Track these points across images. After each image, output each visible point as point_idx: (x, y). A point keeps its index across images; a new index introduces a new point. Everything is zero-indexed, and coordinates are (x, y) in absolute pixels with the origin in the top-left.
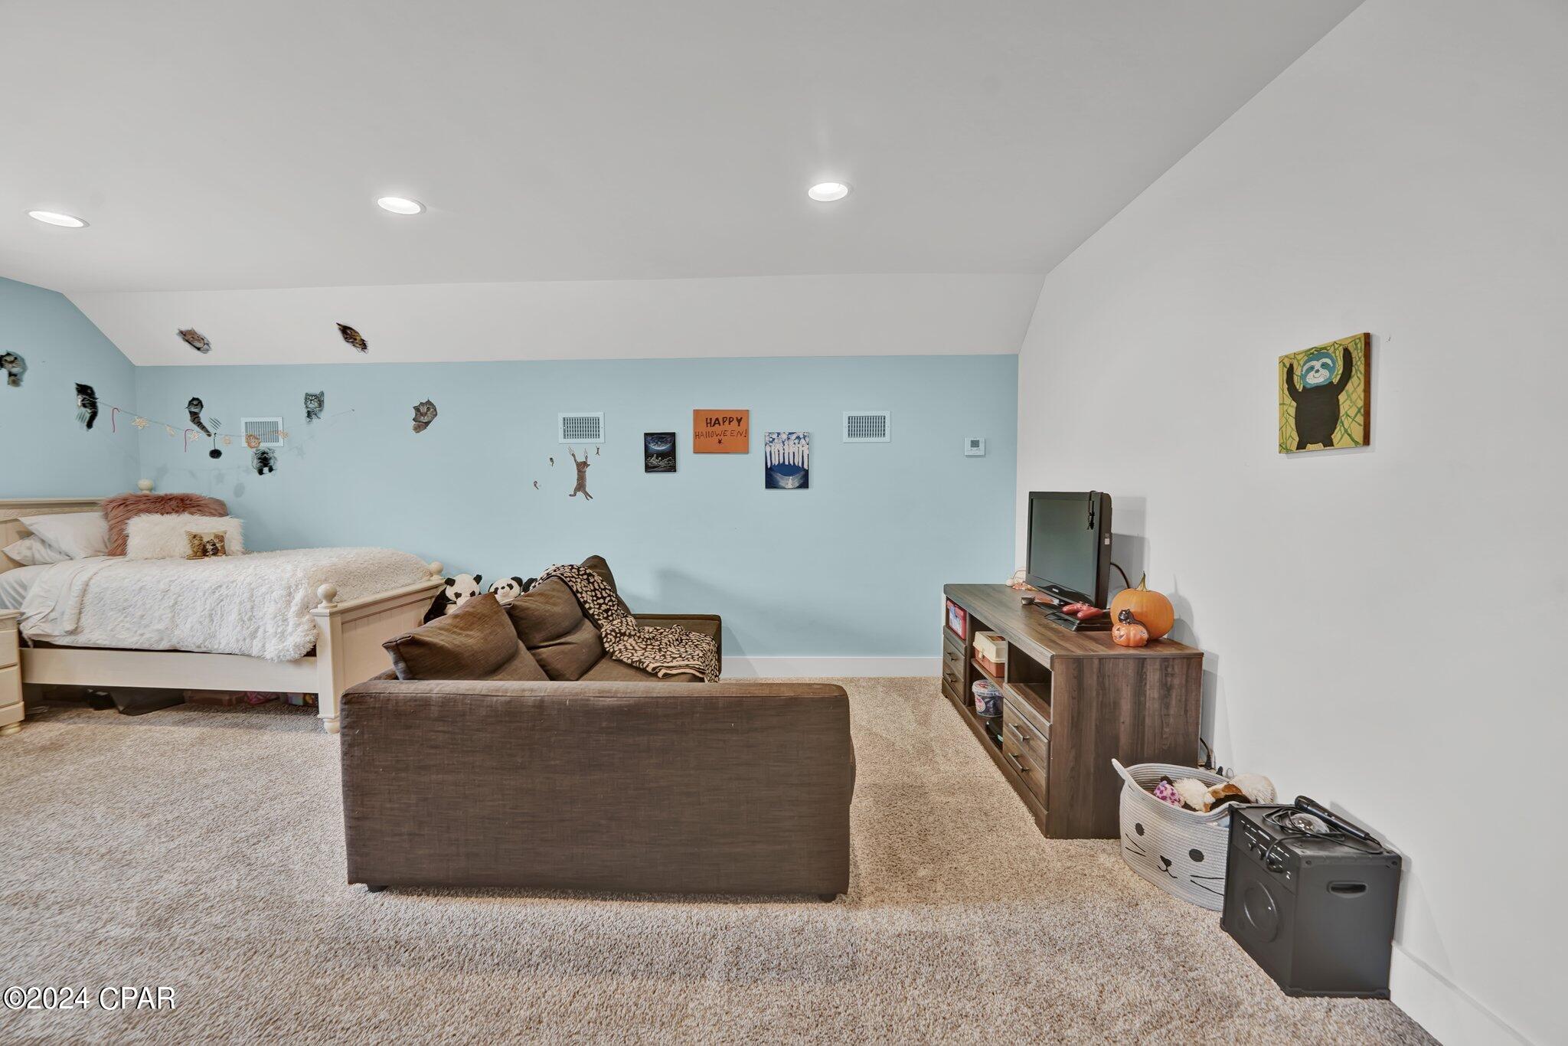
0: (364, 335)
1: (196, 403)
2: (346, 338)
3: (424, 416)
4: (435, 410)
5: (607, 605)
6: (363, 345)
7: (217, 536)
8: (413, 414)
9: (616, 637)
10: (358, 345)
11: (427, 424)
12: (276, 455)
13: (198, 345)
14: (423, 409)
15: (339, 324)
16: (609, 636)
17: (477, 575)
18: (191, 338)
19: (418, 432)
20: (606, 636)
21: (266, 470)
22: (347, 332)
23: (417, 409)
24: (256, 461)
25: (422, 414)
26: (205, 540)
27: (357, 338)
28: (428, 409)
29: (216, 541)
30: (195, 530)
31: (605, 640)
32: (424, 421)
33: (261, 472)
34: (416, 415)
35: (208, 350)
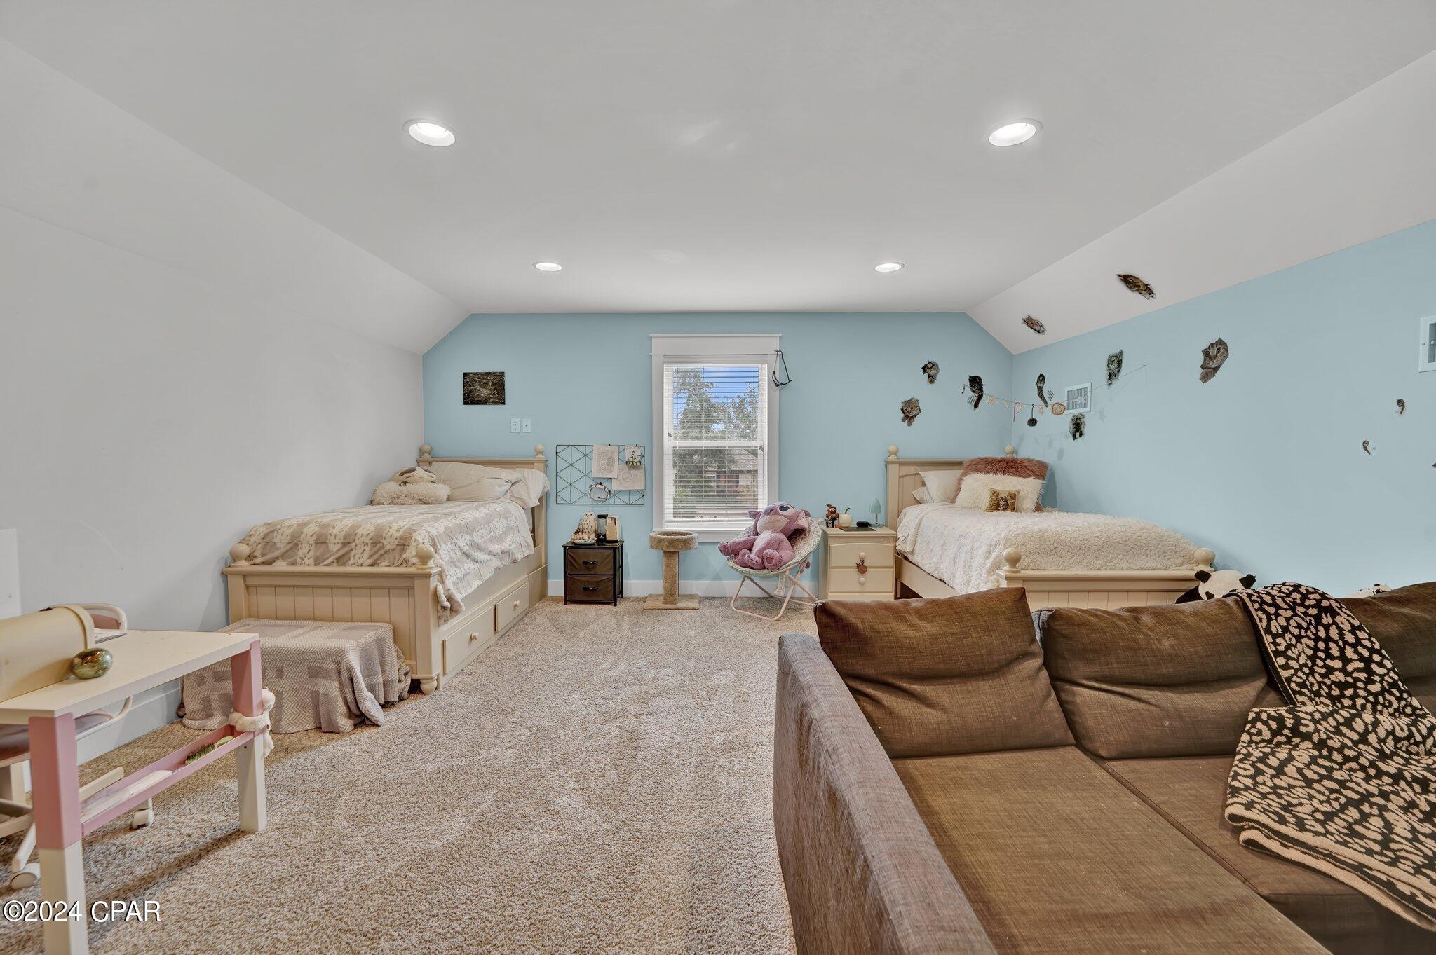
0: (1145, 278)
1: (1041, 378)
2: (1130, 288)
3: (1214, 357)
4: (1227, 350)
5: (1347, 674)
6: (1148, 291)
7: (1010, 494)
8: (1200, 358)
9: (1275, 733)
10: (1143, 292)
11: (1216, 369)
12: (1085, 420)
13: (1038, 328)
14: (1213, 352)
15: (1119, 275)
16: (1259, 725)
17: (1249, 576)
18: (1031, 323)
19: (1205, 381)
20: (1253, 722)
21: (1078, 434)
22: (1129, 281)
23: (1206, 353)
24: (1072, 427)
25: (1211, 358)
26: (1001, 496)
27: (1140, 284)
28: (1219, 350)
29: (1009, 498)
30: (998, 487)
31: (1248, 727)
32: (1213, 366)
33: (1074, 437)
34: (1205, 360)
35: (1044, 331)
